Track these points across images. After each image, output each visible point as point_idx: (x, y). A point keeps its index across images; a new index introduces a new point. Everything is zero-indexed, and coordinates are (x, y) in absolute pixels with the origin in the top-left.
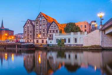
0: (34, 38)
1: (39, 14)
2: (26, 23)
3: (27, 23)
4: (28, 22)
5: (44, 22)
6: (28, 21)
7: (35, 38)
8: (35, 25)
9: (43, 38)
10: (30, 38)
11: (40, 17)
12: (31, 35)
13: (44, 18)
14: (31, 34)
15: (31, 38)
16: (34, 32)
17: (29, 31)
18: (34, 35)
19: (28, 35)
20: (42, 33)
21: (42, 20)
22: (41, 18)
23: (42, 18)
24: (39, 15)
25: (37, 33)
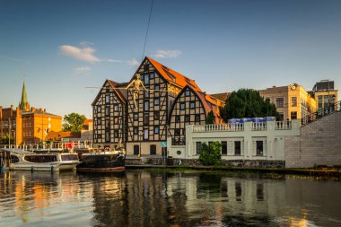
0: (127, 138)
1: (142, 64)
3: (104, 91)
4: (108, 90)
5: (157, 88)
7: (130, 139)
8: (130, 98)
9: (154, 141)
10: (112, 140)
11: (144, 74)
12: (116, 131)
14: (116, 127)
15: (116, 140)
17: (109, 116)
18: (126, 129)
20: (151, 123)
21: (152, 82)
23: (152, 76)
24: (140, 68)
25: (136, 124)
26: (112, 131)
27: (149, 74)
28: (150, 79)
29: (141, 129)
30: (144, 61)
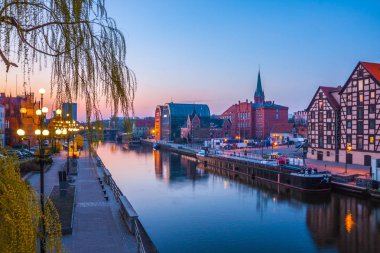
0: (339, 144)
1: (356, 70)
2: (314, 100)
3: (318, 97)
4: (321, 95)
5: (373, 95)
6: (321, 91)
7: (342, 146)
8: (343, 105)
9: (368, 151)
10: (325, 146)
11: (357, 80)
12: (329, 137)
13: (372, 81)
14: (329, 133)
15: (329, 147)
16: (339, 128)
17: (322, 122)
18: (338, 136)
19: (321, 135)
20: (366, 132)
21: (367, 88)
22: (361, 83)
23: (367, 82)
24: (353, 74)
25: (349, 131)
26: (325, 138)
27: (364, 79)
28: (364, 85)
29: (354, 137)
30: (358, 66)
